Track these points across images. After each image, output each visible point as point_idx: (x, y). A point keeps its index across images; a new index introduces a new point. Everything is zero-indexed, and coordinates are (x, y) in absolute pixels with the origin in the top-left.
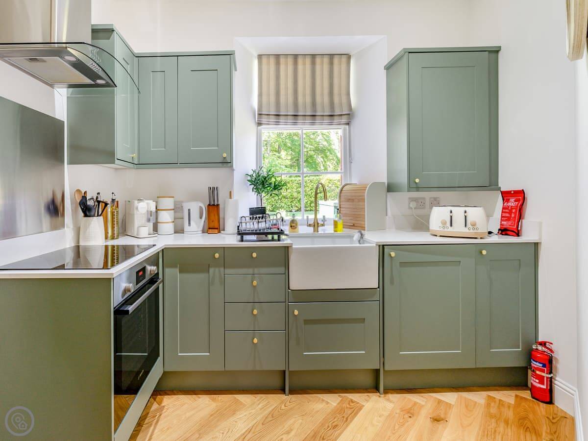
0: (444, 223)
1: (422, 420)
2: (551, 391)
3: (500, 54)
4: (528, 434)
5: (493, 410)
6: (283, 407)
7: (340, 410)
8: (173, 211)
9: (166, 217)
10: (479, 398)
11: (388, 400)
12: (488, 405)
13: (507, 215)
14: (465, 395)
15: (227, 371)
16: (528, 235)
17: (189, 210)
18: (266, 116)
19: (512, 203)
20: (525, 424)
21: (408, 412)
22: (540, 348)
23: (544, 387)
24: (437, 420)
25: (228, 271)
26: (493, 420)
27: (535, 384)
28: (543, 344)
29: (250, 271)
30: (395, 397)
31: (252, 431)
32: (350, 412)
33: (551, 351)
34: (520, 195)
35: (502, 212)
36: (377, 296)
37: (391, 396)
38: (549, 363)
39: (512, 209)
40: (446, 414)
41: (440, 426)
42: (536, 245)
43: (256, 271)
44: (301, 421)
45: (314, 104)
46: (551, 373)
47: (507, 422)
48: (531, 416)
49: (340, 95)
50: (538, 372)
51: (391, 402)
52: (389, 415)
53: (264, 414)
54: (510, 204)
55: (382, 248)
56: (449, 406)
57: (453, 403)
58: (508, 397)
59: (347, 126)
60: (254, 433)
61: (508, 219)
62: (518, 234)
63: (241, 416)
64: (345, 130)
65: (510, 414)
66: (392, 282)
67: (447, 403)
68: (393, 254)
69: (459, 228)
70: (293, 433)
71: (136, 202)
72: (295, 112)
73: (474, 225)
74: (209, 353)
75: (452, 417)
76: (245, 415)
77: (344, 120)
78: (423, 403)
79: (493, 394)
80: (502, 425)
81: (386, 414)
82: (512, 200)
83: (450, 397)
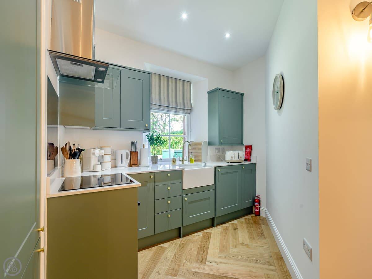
0: (232, 157)
1: (231, 230)
2: (259, 211)
3: (244, 96)
4: (258, 225)
5: (248, 222)
6: (183, 243)
7: (204, 237)
8: (110, 155)
9: (108, 158)
10: (242, 219)
11: (218, 228)
12: (246, 221)
13: (247, 154)
14: (239, 220)
15: (156, 234)
16: (253, 161)
17: (122, 155)
18: (154, 105)
19: (248, 150)
20: (256, 223)
21: (226, 230)
22: (257, 198)
23: (258, 211)
24: (235, 229)
25: (156, 184)
26: (249, 224)
27: (256, 210)
28: (257, 197)
29: (167, 183)
30: (220, 227)
31: (177, 254)
32: (208, 236)
33: (259, 198)
34: (250, 147)
35: (245, 153)
36: (214, 188)
37: (218, 227)
38: (259, 202)
39: (248, 152)
40: (236, 226)
41: (236, 230)
42: (255, 164)
43: (169, 182)
44: (193, 244)
45: (176, 103)
46: (259, 205)
47: (252, 224)
48: (257, 220)
49: (187, 100)
50: (257, 206)
51: (219, 228)
52: (221, 232)
53: (177, 248)
54: (247, 150)
55: (216, 168)
56: (236, 224)
57: (237, 223)
58: (249, 217)
59: (189, 115)
60: (178, 254)
61: (248, 155)
62: (250, 160)
63: (168, 251)
64: (188, 116)
65: (252, 221)
66: (219, 181)
67: (235, 224)
68: (219, 170)
69: (236, 159)
70: (193, 249)
71: (92, 150)
72: (160, 104)
73: (241, 158)
74: (147, 227)
75: (239, 227)
76: (170, 250)
77: (189, 112)
78: (229, 226)
79: (246, 217)
80: (251, 225)
81: (220, 232)
82: (248, 149)
83: (235, 222)
